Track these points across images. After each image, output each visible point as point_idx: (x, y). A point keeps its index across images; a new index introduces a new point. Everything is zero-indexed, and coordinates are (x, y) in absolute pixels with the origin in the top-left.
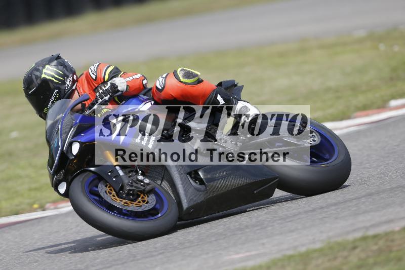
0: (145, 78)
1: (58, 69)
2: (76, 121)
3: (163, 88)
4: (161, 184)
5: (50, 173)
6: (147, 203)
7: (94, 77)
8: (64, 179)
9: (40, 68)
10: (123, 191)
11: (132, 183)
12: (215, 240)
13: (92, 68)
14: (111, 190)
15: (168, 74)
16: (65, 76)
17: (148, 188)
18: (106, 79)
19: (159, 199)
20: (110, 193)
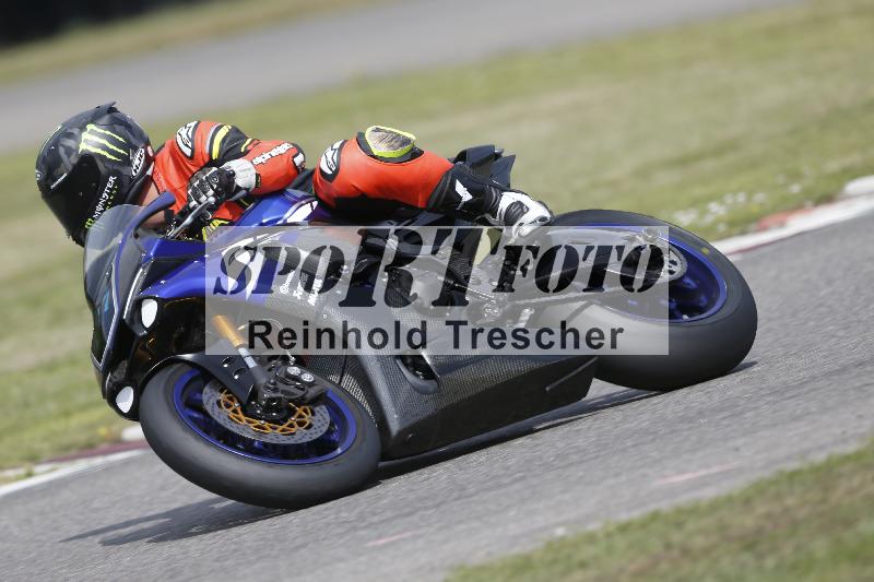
0: (300, 151)
1: (114, 131)
2: (148, 253)
3: (336, 173)
4: (341, 381)
5: (97, 367)
6: (310, 426)
7: (188, 152)
8: (129, 381)
9: (76, 131)
10: (256, 401)
11: (274, 384)
12: (634, 446)
13: (183, 132)
14: (230, 399)
15: (345, 141)
16: (130, 147)
17: (312, 392)
18: (215, 156)
19: (337, 415)
20: (228, 406)
